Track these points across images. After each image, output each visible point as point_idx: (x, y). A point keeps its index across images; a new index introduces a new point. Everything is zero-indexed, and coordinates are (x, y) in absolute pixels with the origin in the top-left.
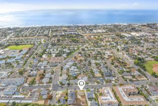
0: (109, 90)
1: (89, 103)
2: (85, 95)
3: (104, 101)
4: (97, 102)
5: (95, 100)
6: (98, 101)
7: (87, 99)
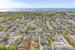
0: (62, 37)
1: (41, 47)
2: (38, 41)
3: (58, 46)
4: (49, 47)
5: (48, 45)
6: (51, 46)
7: (40, 44)
